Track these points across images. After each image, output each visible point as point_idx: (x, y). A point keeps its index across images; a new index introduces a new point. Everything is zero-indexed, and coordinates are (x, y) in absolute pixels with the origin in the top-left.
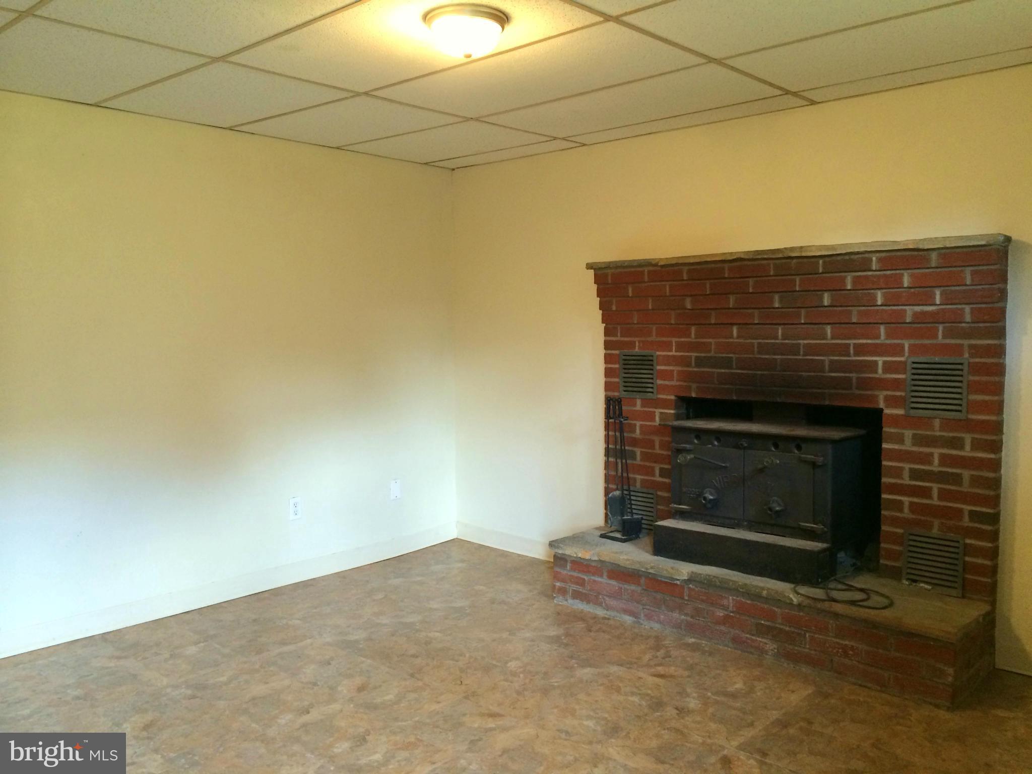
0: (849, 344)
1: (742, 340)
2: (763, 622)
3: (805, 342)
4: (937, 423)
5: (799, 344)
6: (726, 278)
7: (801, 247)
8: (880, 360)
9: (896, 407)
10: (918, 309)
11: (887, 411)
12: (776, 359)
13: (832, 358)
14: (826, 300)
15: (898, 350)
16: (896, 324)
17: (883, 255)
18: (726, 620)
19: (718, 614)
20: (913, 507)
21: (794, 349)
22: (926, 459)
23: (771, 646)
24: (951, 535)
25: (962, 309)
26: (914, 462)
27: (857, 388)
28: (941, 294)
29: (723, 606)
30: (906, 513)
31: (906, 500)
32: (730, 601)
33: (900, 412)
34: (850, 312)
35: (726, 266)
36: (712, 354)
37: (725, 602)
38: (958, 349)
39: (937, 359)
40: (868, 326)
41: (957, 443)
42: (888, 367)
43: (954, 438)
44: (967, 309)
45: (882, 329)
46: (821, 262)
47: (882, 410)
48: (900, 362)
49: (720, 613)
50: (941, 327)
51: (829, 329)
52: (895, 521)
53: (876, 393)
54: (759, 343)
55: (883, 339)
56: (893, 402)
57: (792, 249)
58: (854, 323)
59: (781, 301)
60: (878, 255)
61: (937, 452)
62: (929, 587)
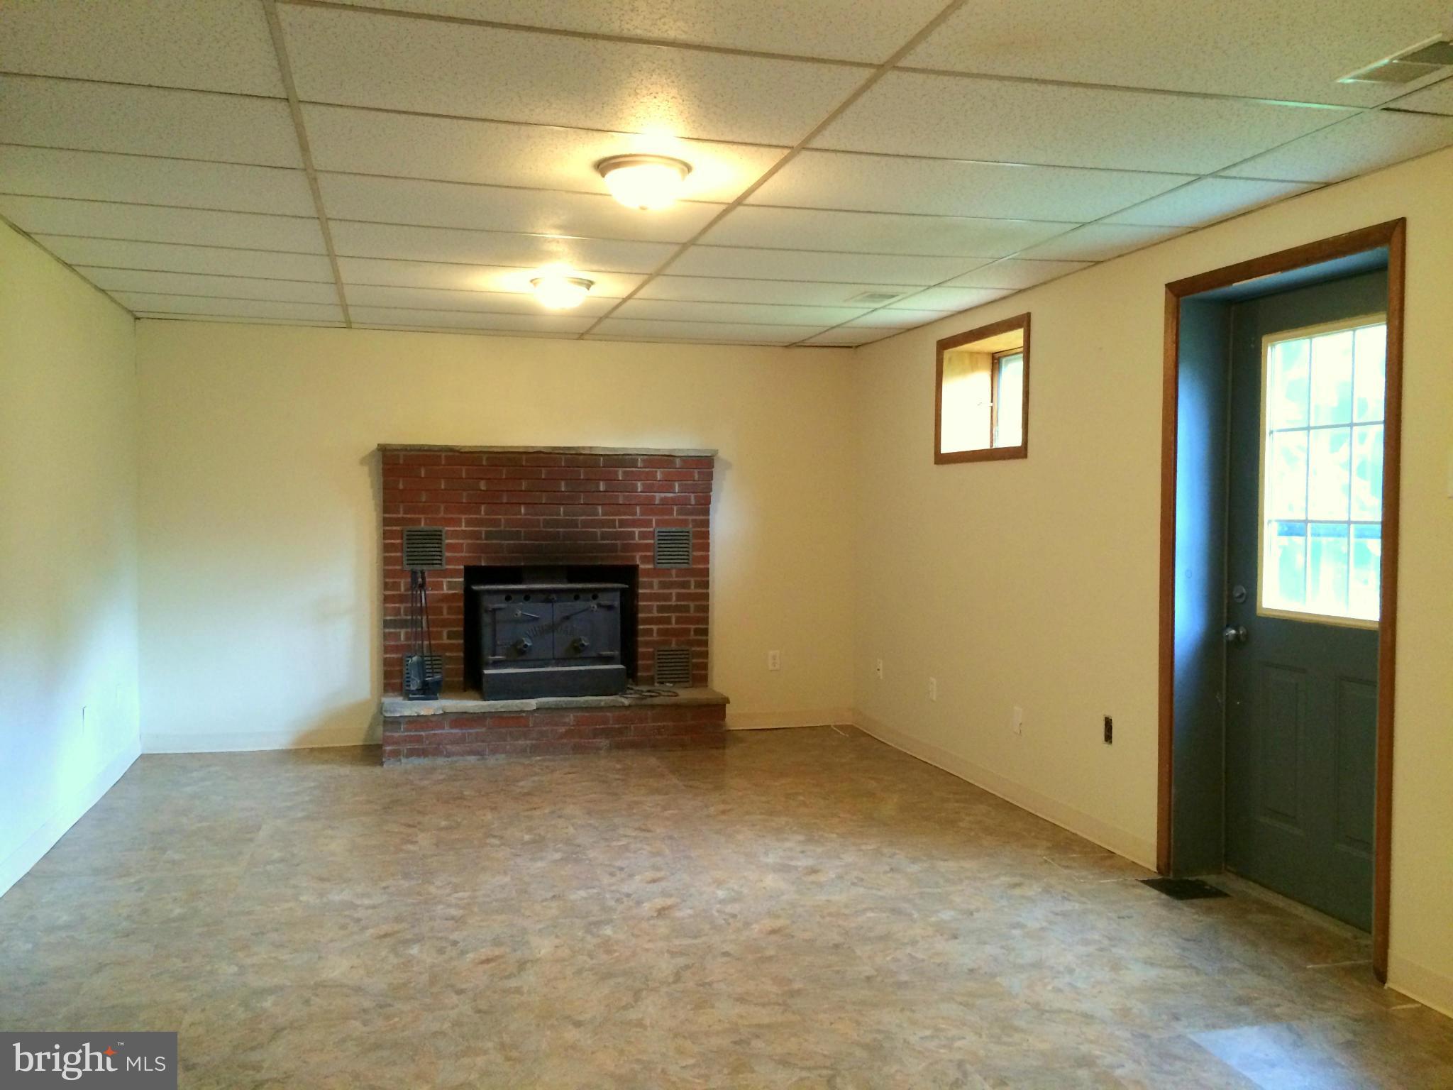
0: (615, 520)
1: (529, 517)
2: (598, 727)
3: (583, 518)
4: (674, 572)
5: (577, 520)
6: (523, 466)
7: (591, 448)
8: (637, 530)
9: (648, 563)
10: (663, 495)
11: (642, 566)
12: (558, 532)
13: (603, 530)
14: (602, 487)
15: (648, 523)
16: (648, 506)
17: (645, 457)
18: (569, 734)
19: (561, 731)
20: (660, 632)
21: (574, 524)
22: (668, 597)
23: (603, 742)
24: (683, 647)
25: (690, 496)
26: (659, 601)
27: (622, 551)
28: (679, 486)
29: (565, 723)
30: (655, 637)
31: (655, 627)
32: (570, 718)
33: (651, 566)
34: (617, 496)
35: (524, 457)
36: (502, 528)
37: (567, 720)
38: (685, 522)
39: (674, 529)
40: (629, 506)
41: (685, 585)
42: (643, 535)
43: (684, 581)
44: (692, 496)
45: (638, 509)
46: (602, 459)
47: (638, 566)
48: (650, 532)
49: (562, 730)
50: (675, 508)
51: (600, 509)
52: (647, 644)
53: (634, 554)
54: (545, 519)
55: (638, 516)
56: (645, 559)
57: (583, 448)
58: (621, 504)
59: (567, 485)
60: (642, 457)
61: (674, 591)
62: (671, 685)
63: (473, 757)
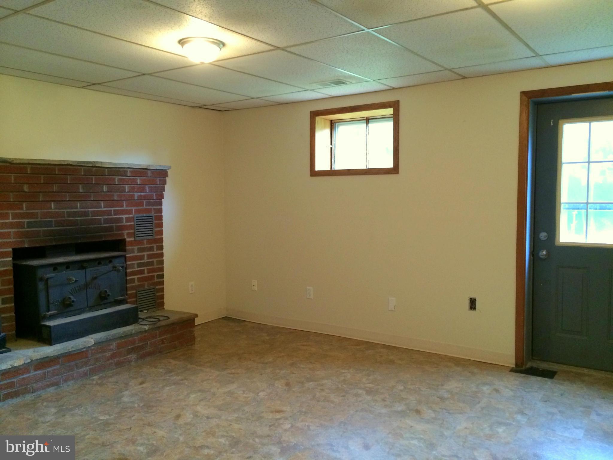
0: (112, 210)
1: (57, 210)
2: (129, 347)
3: (92, 210)
4: (145, 241)
5: (89, 211)
6: (56, 174)
7: (102, 162)
8: (124, 216)
9: (130, 237)
10: (139, 194)
11: (128, 240)
12: (77, 220)
13: (105, 217)
14: (105, 189)
15: (130, 212)
16: (130, 200)
17: (132, 170)
18: (113, 356)
19: (108, 355)
20: (139, 280)
21: (86, 214)
22: (142, 258)
23: (133, 356)
24: (152, 287)
25: (153, 194)
26: (138, 260)
27: (116, 231)
28: (148, 188)
29: (110, 349)
30: (137, 283)
31: (136, 277)
32: (114, 345)
33: (132, 239)
34: (113, 195)
35: (57, 168)
36: (39, 219)
37: (111, 347)
38: (149, 211)
39: (145, 215)
40: (119, 202)
41: (151, 249)
42: (128, 220)
43: (151, 247)
44: (154, 194)
45: (124, 203)
46: (106, 170)
47: (125, 239)
48: (132, 217)
49: (108, 354)
50: (145, 202)
51: (102, 203)
52: (132, 288)
53: (123, 232)
54: (67, 212)
55: (125, 208)
56: (129, 235)
57: (97, 162)
58: (115, 200)
59: (83, 189)
60: (130, 169)
61: (145, 254)
62: (146, 311)
63: (53, 388)
